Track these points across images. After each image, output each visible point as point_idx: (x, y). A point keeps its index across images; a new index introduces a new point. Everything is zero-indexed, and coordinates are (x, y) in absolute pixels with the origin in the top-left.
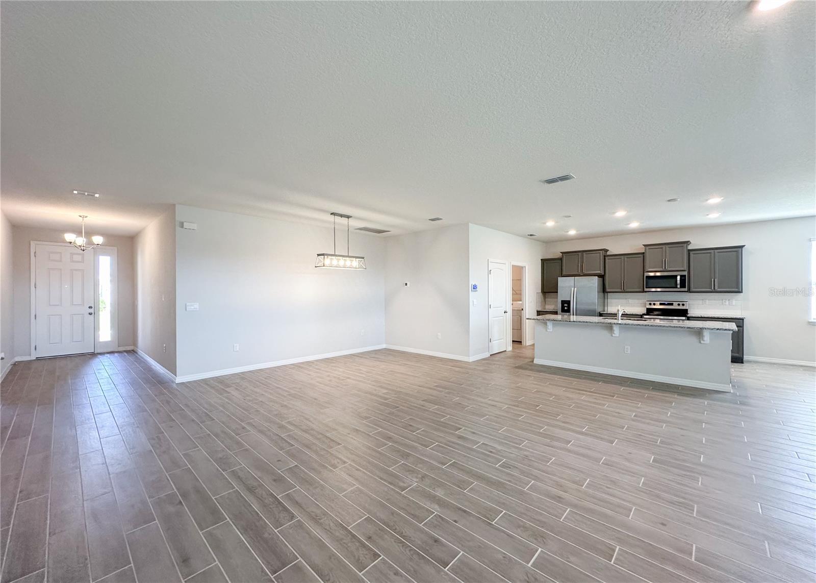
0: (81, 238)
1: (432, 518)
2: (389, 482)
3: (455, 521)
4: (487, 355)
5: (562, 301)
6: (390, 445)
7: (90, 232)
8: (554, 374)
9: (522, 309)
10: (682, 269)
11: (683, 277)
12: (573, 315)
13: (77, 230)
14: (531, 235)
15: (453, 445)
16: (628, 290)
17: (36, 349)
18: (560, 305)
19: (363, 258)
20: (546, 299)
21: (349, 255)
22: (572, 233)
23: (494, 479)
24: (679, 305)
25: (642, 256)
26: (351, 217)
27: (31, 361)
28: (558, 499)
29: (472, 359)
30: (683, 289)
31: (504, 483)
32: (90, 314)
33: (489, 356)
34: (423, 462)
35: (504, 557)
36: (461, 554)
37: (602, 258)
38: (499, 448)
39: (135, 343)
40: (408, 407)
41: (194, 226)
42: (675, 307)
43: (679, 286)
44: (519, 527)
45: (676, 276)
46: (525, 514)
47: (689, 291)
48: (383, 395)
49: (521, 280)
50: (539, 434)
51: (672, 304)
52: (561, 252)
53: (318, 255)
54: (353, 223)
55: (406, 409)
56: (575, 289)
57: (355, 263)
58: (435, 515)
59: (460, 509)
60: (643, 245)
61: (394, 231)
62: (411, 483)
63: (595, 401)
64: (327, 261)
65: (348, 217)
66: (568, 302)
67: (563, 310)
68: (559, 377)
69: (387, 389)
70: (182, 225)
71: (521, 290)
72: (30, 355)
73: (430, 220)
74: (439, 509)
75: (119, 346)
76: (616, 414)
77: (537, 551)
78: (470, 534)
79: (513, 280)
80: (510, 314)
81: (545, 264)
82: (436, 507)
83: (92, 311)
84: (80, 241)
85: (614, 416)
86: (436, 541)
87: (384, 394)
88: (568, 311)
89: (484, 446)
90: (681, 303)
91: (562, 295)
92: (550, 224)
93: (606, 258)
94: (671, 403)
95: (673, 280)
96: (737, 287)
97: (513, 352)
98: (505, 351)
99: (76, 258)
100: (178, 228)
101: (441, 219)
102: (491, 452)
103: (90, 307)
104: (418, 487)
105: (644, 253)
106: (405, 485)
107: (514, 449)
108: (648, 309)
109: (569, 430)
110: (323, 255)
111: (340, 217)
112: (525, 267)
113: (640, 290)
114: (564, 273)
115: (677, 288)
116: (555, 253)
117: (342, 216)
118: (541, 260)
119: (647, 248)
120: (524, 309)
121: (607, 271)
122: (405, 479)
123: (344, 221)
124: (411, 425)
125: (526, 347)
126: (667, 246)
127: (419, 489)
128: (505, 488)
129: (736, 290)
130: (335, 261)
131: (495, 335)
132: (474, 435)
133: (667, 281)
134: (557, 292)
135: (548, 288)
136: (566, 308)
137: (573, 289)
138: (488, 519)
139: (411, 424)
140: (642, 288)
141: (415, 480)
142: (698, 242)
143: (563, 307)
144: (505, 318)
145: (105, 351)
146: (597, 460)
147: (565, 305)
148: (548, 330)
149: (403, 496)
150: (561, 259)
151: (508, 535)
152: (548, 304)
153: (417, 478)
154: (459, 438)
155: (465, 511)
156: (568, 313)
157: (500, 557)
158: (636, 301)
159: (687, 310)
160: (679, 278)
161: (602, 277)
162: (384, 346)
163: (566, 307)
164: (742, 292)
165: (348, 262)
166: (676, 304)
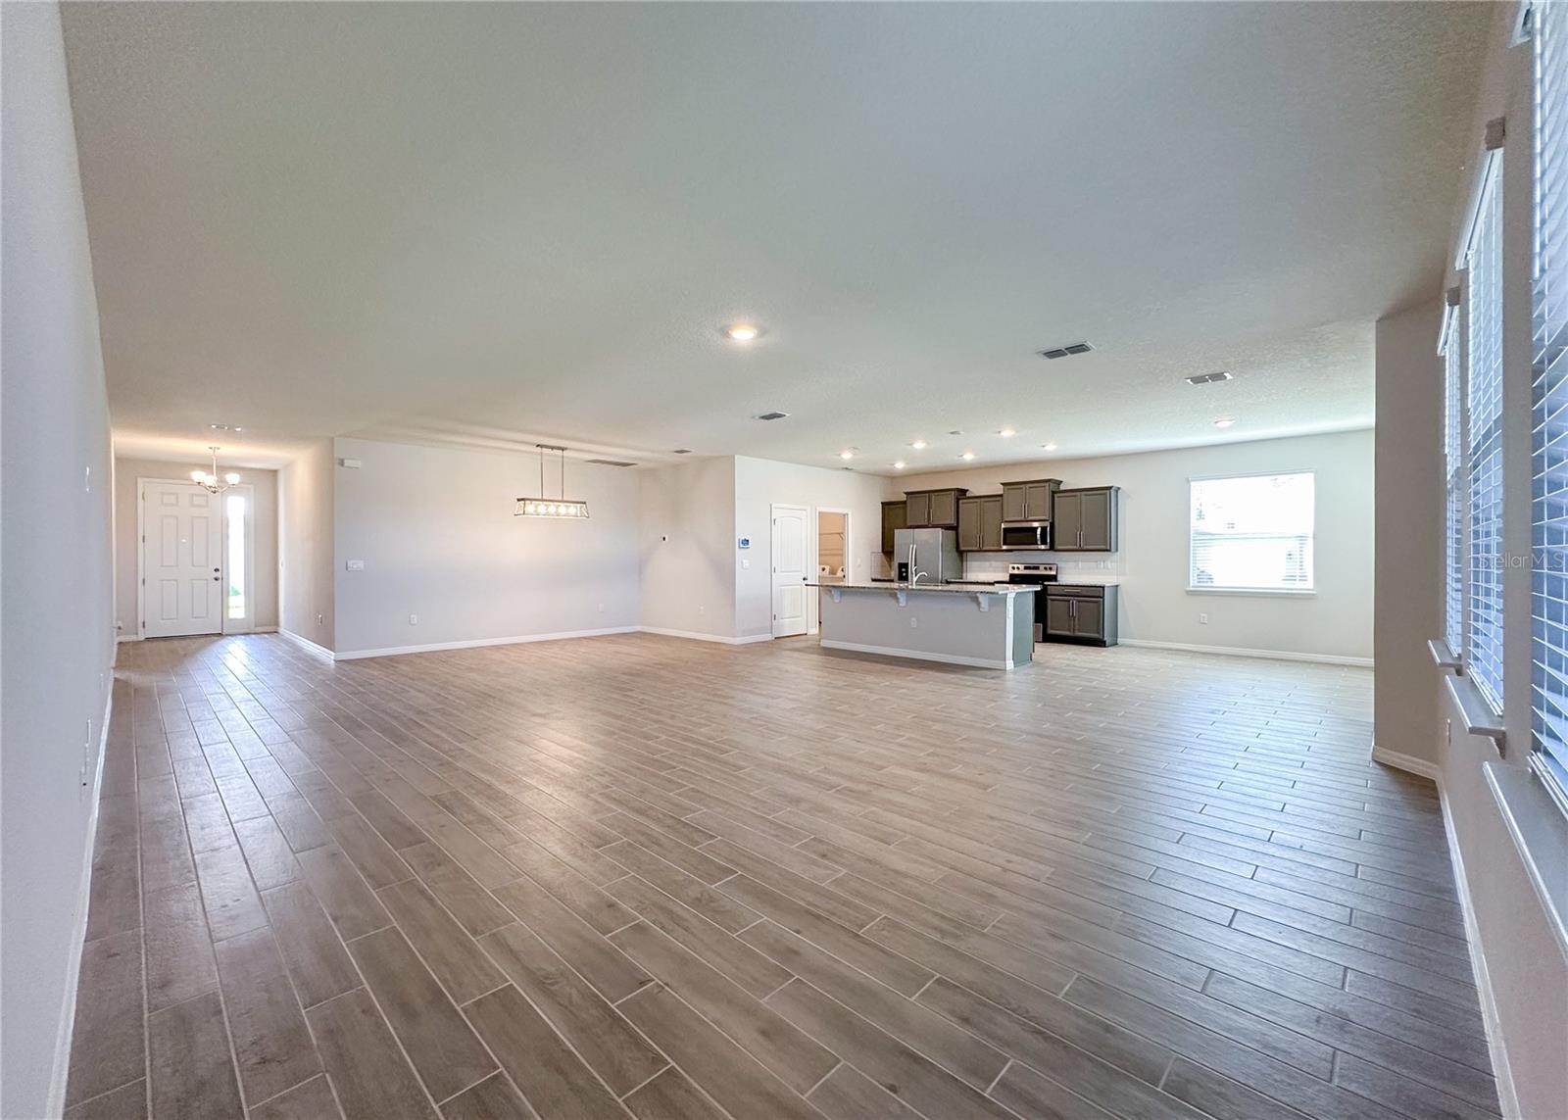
0: (210, 476)
4: (768, 638)
5: (899, 564)
7: (223, 469)
10: (1043, 518)
11: (1044, 529)
13: (206, 467)
16: (984, 548)
17: (144, 626)
18: (898, 570)
19: (585, 503)
21: (564, 500)
24: (1045, 568)
26: (566, 449)
27: (137, 643)
29: (738, 641)
30: (1045, 547)
32: (216, 579)
33: (773, 639)
39: (277, 624)
41: (359, 464)
42: (1042, 572)
43: (1040, 543)
45: (1036, 529)
47: (1052, 548)
51: (1037, 568)
52: (905, 493)
53: (519, 500)
56: (914, 546)
57: (573, 510)
60: (1002, 484)
61: (641, 464)
64: (530, 508)
65: (563, 449)
66: (905, 566)
67: (901, 577)
70: (342, 463)
72: (137, 634)
73: (673, 452)
75: (256, 626)
79: (820, 534)
81: (888, 509)
83: (218, 574)
84: (210, 480)
88: (906, 578)
90: (1048, 567)
91: (900, 555)
93: (962, 502)
95: (1031, 535)
96: (1107, 544)
98: (805, 633)
99: (197, 500)
100: (338, 467)
101: (690, 451)
103: (217, 570)
105: (1002, 496)
108: (1012, 576)
110: (522, 499)
112: (847, 515)
113: (999, 548)
114: (908, 523)
115: (1038, 545)
117: (552, 448)
118: (884, 503)
119: (1007, 487)
121: (961, 521)
123: (556, 455)
126: (1028, 486)
129: (1103, 547)
130: (542, 508)
131: (784, 610)
134: (896, 552)
136: (903, 574)
137: (912, 546)
140: (1000, 545)
142: (1071, 480)
143: (900, 573)
145: (236, 631)
147: (902, 569)
150: (904, 503)
158: (1000, 564)
159: (1054, 576)
160: (1039, 531)
161: (956, 529)
163: (903, 571)
165: (562, 509)
166: (1042, 567)
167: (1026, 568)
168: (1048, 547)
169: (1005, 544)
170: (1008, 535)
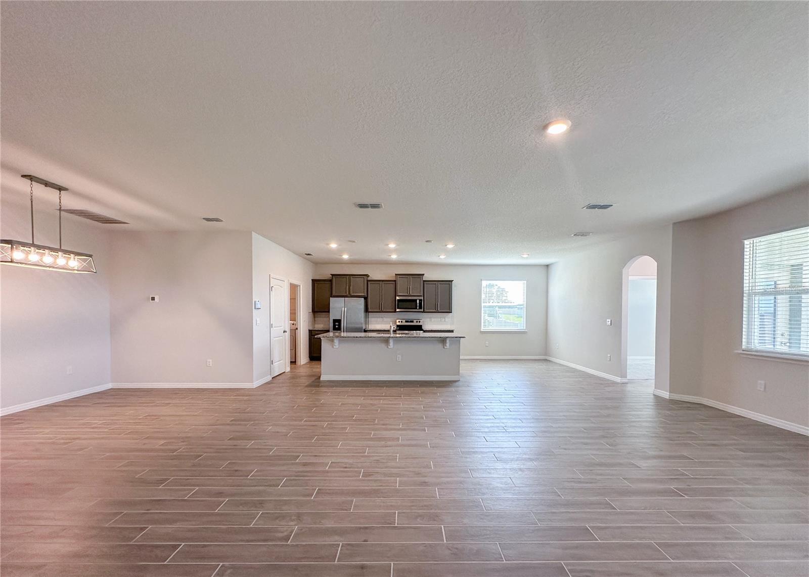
1: (341, 550)
2: (262, 540)
3: (365, 541)
4: (269, 378)
5: (334, 320)
6: (228, 501)
8: (345, 386)
9: (297, 329)
10: (419, 295)
11: (420, 300)
12: (344, 332)
14: (308, 254)
15: (305, 474)
16: (385, 310)
18: (331, 325)
19: (90, 256)
20: (316, 319)
21: (62, 248)
22: (346, 257)
23: (367, 489)
25: (394, 282)
26: (66, 189)
28: (424, 484)
29: (256, 384)
30: (420, 310)
31: (378, 490)
33: (271, 379)
34: (286, 503)
35: (425, 546)
36: (392, 564)
37: (366, 282)
38: (351, 461)
40: (216, 452)
42: (415, 324)
43: (418, 308)
44: (416, 517)
45: (416, 300)
46: (413, 506)
47: (424, 312)
48: (161, 447)
49: (295, 299)
50: (371, 439)
51: (413, 322)
52: (331, 274)
54: (69, 202)
55: (215, 454)
56: (346, 309)
57: (74, 263)
58: (342, 546)
59: (360, 528)
60: (395, 273)
61: (133, 225)
62: (290, 529)
63: (390, 402)
64: (18, 254)
65: (60, 189)
66: (339, 321)
67: (335, 329)
68: (351, 388)
69: (165, 438)
71: (295, 310)
73: (204, 219)
74: (341, 539)
76: (412, 409)
77: (441, 528)
78: (386, 545)
79: (290, 299)
80: (288, 334)
81: (316, 285)
82: (337, 538)
85: (411, 411)
86: (363, 567)
87: (162, 445)
88: (339, 329)
89: (334, 465)
90: (418, 321)
91: (333, 315)
92: (334, 246)
93: (369, 283)
94: (436, 393)
95: (414, 303)
96: (450, 309)
97: (291, 372)
98: (284, 372)
101: (222, 221)
102: (346, 468)
104: (302, 529)
105: (395, 281)
106: (285, 534)
107: (363, 459)
108: (398, 326)
109: (391, 429)
110: (9, 242)
111: (43, 186)
112: (300, 286)
113: (393, 310)
114: (334, 293)
115: (416, 309)
116: (326, 273)
117: (47, 184)
118: (312, 280)
119: (398, 277)
120: (299, 329)
121: (369, 295)
122: (279, 529)
123: (51, 195)
124: (236, 471)
125: (300, 366)
126: (411, 276)
127: (304, 530)
128: (382, 493)
129: (449, 311)
131: (276, 356)
132: (316, 457)
133: (408, 304)
134: (329, 312)
135: (319, 307)
136: (337, 327)
137: (343, 309)
138: (390, 524)
139: (236, 469)
140: (394, 309)
141: (292, 523)
142: (430, 275)
143: (334, 325)
144: (284, 337)
146: (426, 446)
147: (337, 324)
148: (334, 347)
149: (293, 546)
150: (331, 281)
151: (415, 528)
152: (318, 324)
153: (292, 521)
154: (304, 465)
155: (366, 528)
156: (339, 331)
157: (421, 548)
158: (389, 320)
159: (421, 326)
160: (418, 301)
161: (366, 299)
162: (110, 386)
163: (337, 325)
164: (451, 312)
165: (61, 260)
166: (415, 321)
167: (406, 322)
168: (422, 310)
169: (398, 308)
170: (400, 303)
